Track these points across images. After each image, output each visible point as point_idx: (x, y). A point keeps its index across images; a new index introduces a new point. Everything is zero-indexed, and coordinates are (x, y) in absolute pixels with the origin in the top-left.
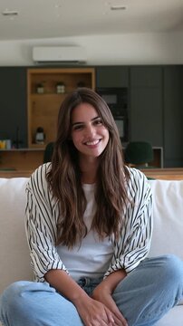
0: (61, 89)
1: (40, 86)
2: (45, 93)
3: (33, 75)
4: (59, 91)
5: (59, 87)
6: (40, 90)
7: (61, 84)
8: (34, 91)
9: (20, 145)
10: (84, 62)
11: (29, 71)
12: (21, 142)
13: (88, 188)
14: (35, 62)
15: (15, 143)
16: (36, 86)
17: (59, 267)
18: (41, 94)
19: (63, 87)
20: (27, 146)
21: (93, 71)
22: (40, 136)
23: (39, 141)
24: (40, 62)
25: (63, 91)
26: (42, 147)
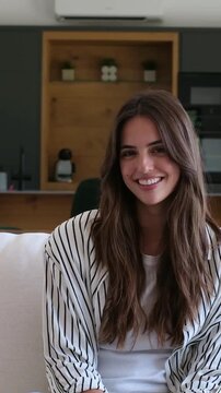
0: (109, 73)
1: (67, 66)
2: (77, 80)
3: (53, 43)
4: (105, 77)
5: (105, 69)
6: (68, 74)
7: (109, 63)
8: (56, 76)
9: (24, 183)
10: (158, 20)
11: (47, 36)
12: (28, 179)
13: (149, 261)
14: (58, 18)
15: (16, 179)
16: (59, 66)
17: (94, 386)
18: (69, 82)
19: (113, 69)
20: (38, 187)
21: (175, 38)
22: (64, 167)
23: (63, 176)
24: (67, 18)
25: (113, 77)
26: (69, 188)
